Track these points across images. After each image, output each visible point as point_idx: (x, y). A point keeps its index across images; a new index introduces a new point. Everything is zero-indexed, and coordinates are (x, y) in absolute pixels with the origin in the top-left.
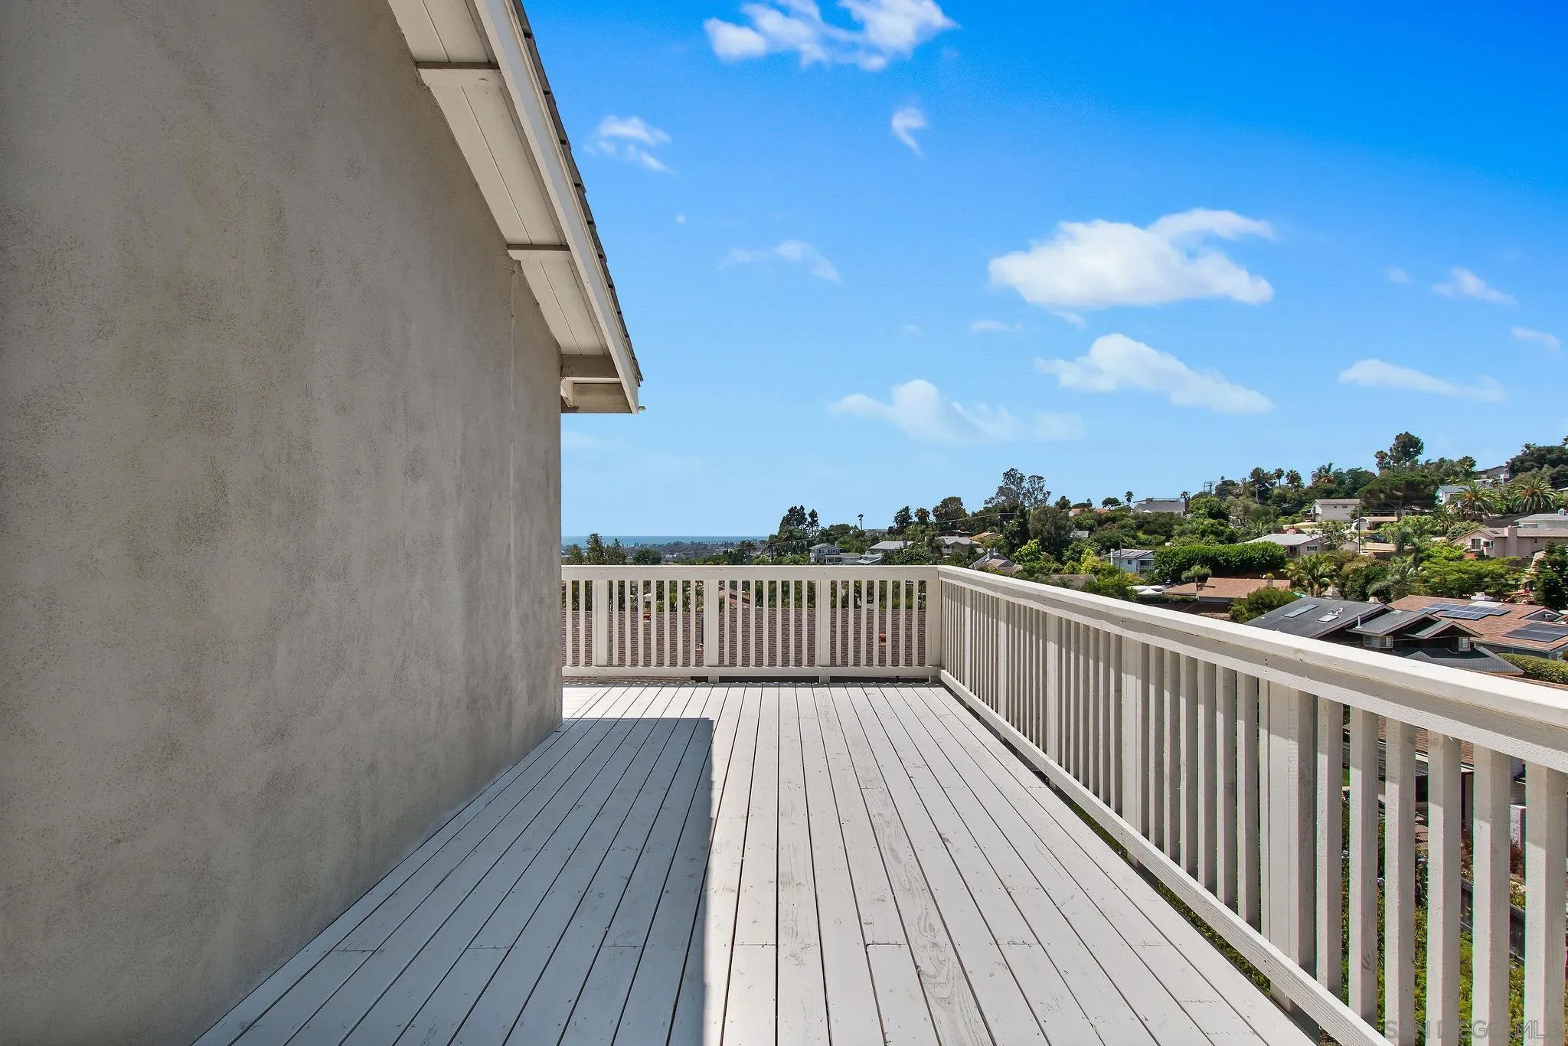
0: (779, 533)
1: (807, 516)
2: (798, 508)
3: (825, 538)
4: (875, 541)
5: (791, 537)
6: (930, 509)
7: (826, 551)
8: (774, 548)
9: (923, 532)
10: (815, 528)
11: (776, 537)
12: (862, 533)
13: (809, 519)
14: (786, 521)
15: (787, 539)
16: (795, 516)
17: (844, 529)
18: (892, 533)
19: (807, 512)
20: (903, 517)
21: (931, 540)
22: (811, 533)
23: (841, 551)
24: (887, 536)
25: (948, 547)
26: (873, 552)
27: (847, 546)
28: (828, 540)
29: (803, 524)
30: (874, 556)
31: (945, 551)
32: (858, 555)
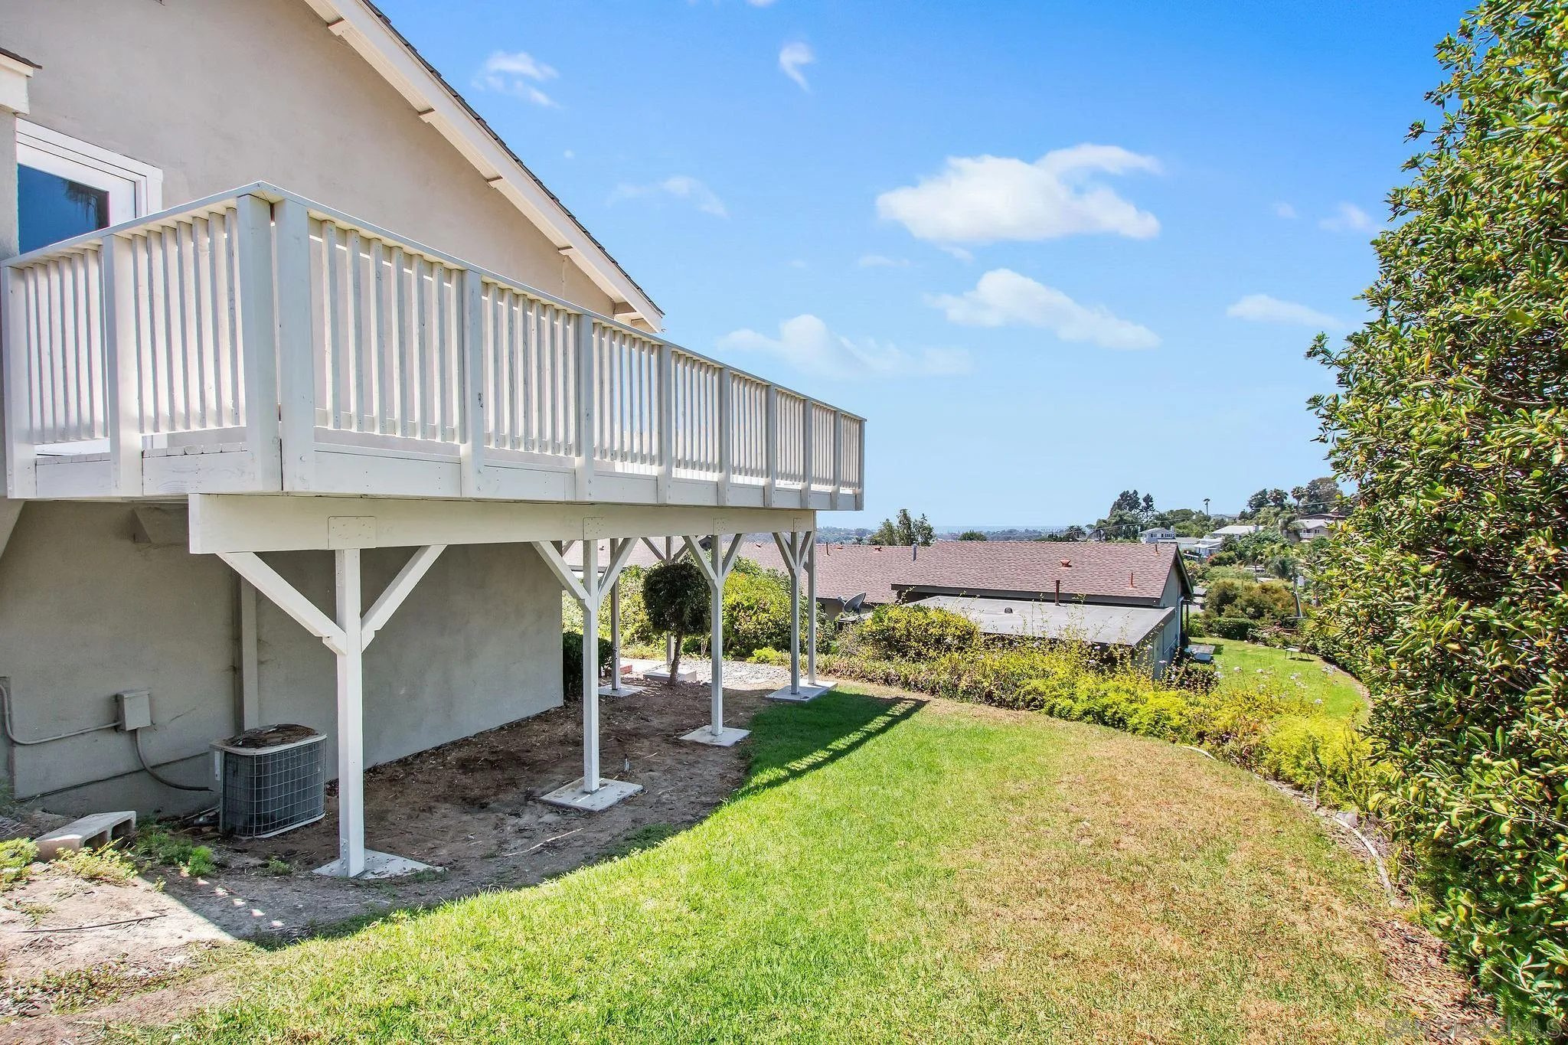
0: (1109, 517)
1: (1141, 501)
2: (1131, 492)
3: (1159, 522)
4: (1221, 524)
5: (1121, 521)
6: (1288, 489)
7: (1159, 536)
8: (1102, 531)
9: (1276, 515)
10: (1150, 513)
11: (1104, 521)
12: (1208, 518)
13: (1144, 504)
14: (1118, 505)
15: (1116, 523)
16: (1128, 500)
17: (1186, 515)
18: (1244, 517)
19: (1141, 496)
20: (1259, 502)
21: (1286, 524)
22: (1145, 516)
23: (1178, 536)
24: (1238, 521)
25: (1309, 531)
26: (1215, 536)
27: (1185, 531)
28: (1162, 525)
29: (1136, 508)
30: (1214, 540)
31: (1303, 535)
32: (1195, 540)
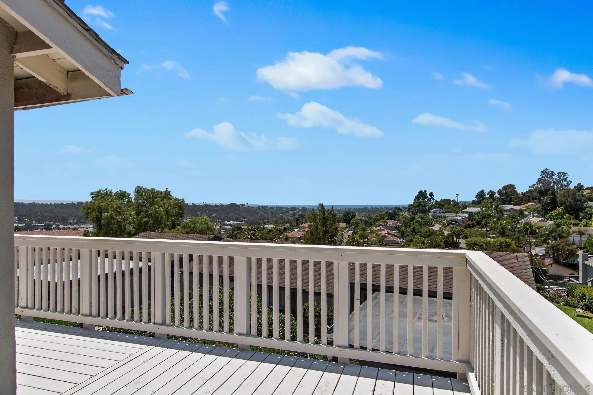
0: (414, 203)
1: (428, 195)
2: (423, 191)
3: (437, 206)
4: (465, 207)
5: (420, 205)
6: (496, 191)
7: (438, 212)
8: (411, 211)
9: (491, 203)
10: (432, 201)
11: (412, 205)
12: (458, 204)
13: (429, 197)
14: (417, 198)
15: (417, 206)
16: (422, 195)
17: (448, 201)
18: (474, 204)
19: (428, 193)
20: (481, 195)
21: (497, 207)
22: (430, 203)
23: (446, 212)
24: (472, 205)
25: (506, 211)
26: (464, 213)
27: (449, 210)
28: (439, 207)
29: (426, 199)
30: (464, 215)
31: (505, 213)
32: (454, 214)
